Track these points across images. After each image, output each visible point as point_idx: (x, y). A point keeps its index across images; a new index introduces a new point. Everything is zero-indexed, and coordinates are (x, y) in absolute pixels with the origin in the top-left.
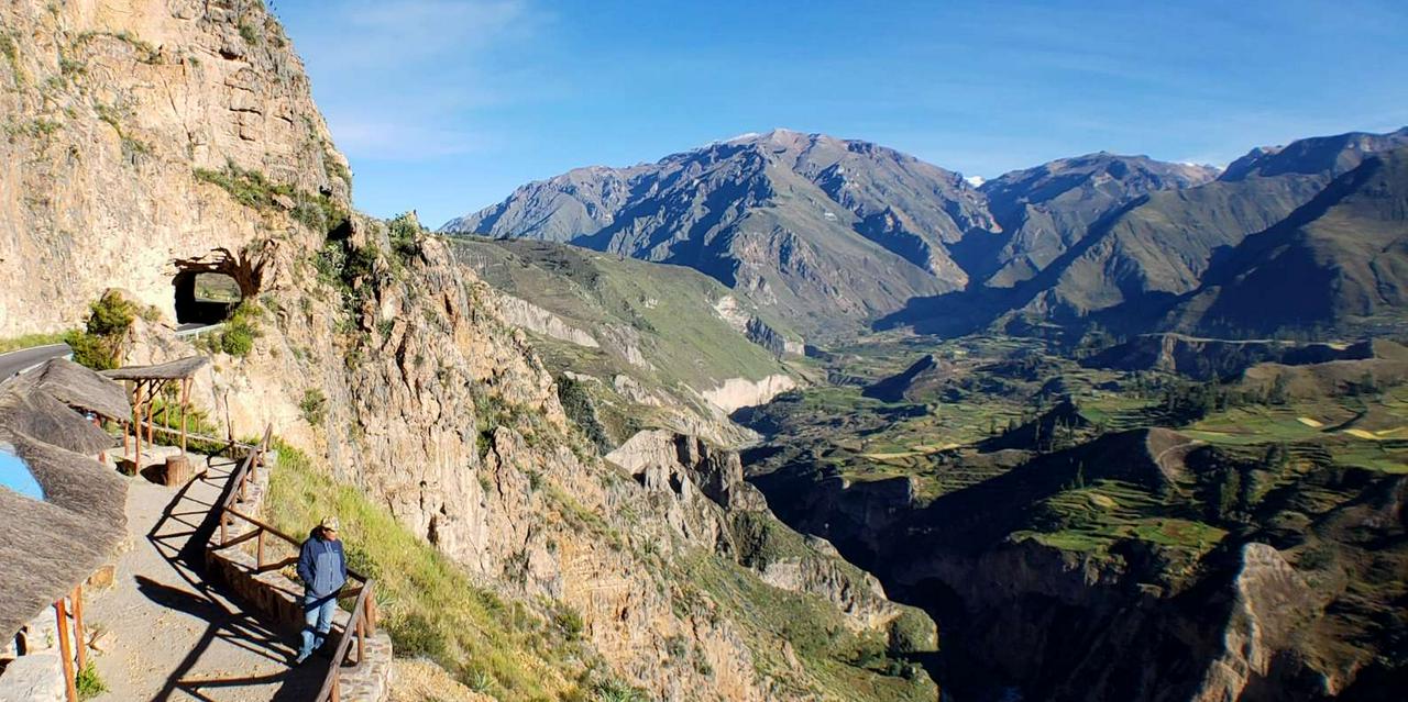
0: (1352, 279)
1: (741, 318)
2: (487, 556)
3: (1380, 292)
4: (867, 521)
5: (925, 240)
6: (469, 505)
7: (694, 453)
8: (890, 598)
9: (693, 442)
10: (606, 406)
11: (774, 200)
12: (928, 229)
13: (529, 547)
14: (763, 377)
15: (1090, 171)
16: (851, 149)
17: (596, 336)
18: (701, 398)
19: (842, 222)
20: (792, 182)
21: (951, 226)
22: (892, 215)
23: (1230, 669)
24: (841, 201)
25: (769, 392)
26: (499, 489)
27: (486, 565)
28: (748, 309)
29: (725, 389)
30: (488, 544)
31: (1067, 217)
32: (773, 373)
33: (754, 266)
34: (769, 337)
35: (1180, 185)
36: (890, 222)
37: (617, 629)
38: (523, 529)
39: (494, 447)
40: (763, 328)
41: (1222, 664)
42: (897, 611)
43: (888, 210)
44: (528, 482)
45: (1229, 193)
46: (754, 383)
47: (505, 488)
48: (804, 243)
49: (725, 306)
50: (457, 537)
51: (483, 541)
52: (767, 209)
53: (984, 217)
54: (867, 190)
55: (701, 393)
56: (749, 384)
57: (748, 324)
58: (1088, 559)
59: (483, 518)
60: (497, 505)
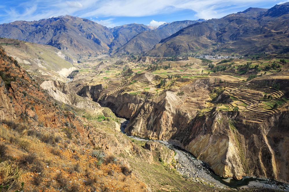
0: (184, 47)
1: (63, 56)
2: (15, 115)
3: (190, 49)
4: (95, 93)
5: (100, 40)
6: (6, 103)
7: (58, 84)
8: (101, 106)
9: (57, 82)
10: (35, 76)
11: (67, 31)
12: (100, 37)
13: (27, 110)
14: (70, 68)
15: (132, 27)
16: (83, 20)
17: (29, 61)
18: (57, 73)
19: (82, 36)
20: (71, 27)
21: (105, 37)
22: (93, 35)
23: (167, 112)
24: (82, 31)
25: (71, 70)
26: (15, 98)
27: (15, 117)
28: (65, 54)
29: (62, 71)
30: (15, 112)
31: (127, 36)
32: (71, 67)
33: (65, 45)
34: (70, 60)
35: (149, 30)
36: (92, 36)
37: (53, 124)
38: (24, 106)
39: (11, 87)
40: (68, 58)
41: (166, 112)
42: (103, 108)
43: (92, 34)
44: (23, 95)
45: (159, 31)
46: (68, 69)
47: (17, 97)
48: (75, 40)
49: (59, 53)
50: (5, 112)
51: (13, 111)
52: (66, 33)
53: (111, 35)
54: (87, 29)
55: (57, 72)
56: (67, 69)
57: (65, 57)
58: (137, 96)
59: (12, 106)
60: (15, 102)
